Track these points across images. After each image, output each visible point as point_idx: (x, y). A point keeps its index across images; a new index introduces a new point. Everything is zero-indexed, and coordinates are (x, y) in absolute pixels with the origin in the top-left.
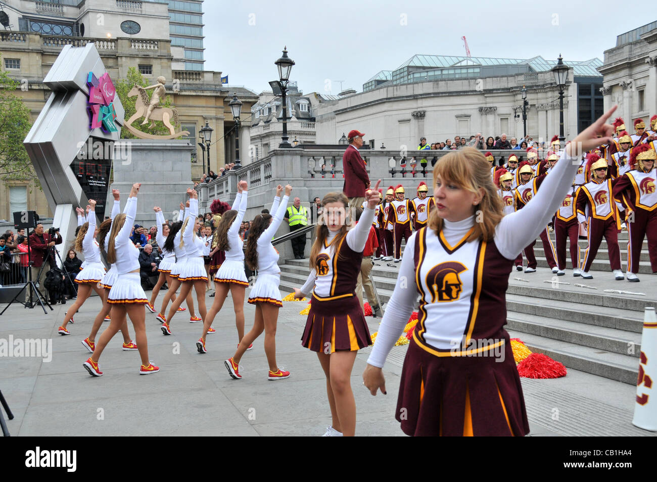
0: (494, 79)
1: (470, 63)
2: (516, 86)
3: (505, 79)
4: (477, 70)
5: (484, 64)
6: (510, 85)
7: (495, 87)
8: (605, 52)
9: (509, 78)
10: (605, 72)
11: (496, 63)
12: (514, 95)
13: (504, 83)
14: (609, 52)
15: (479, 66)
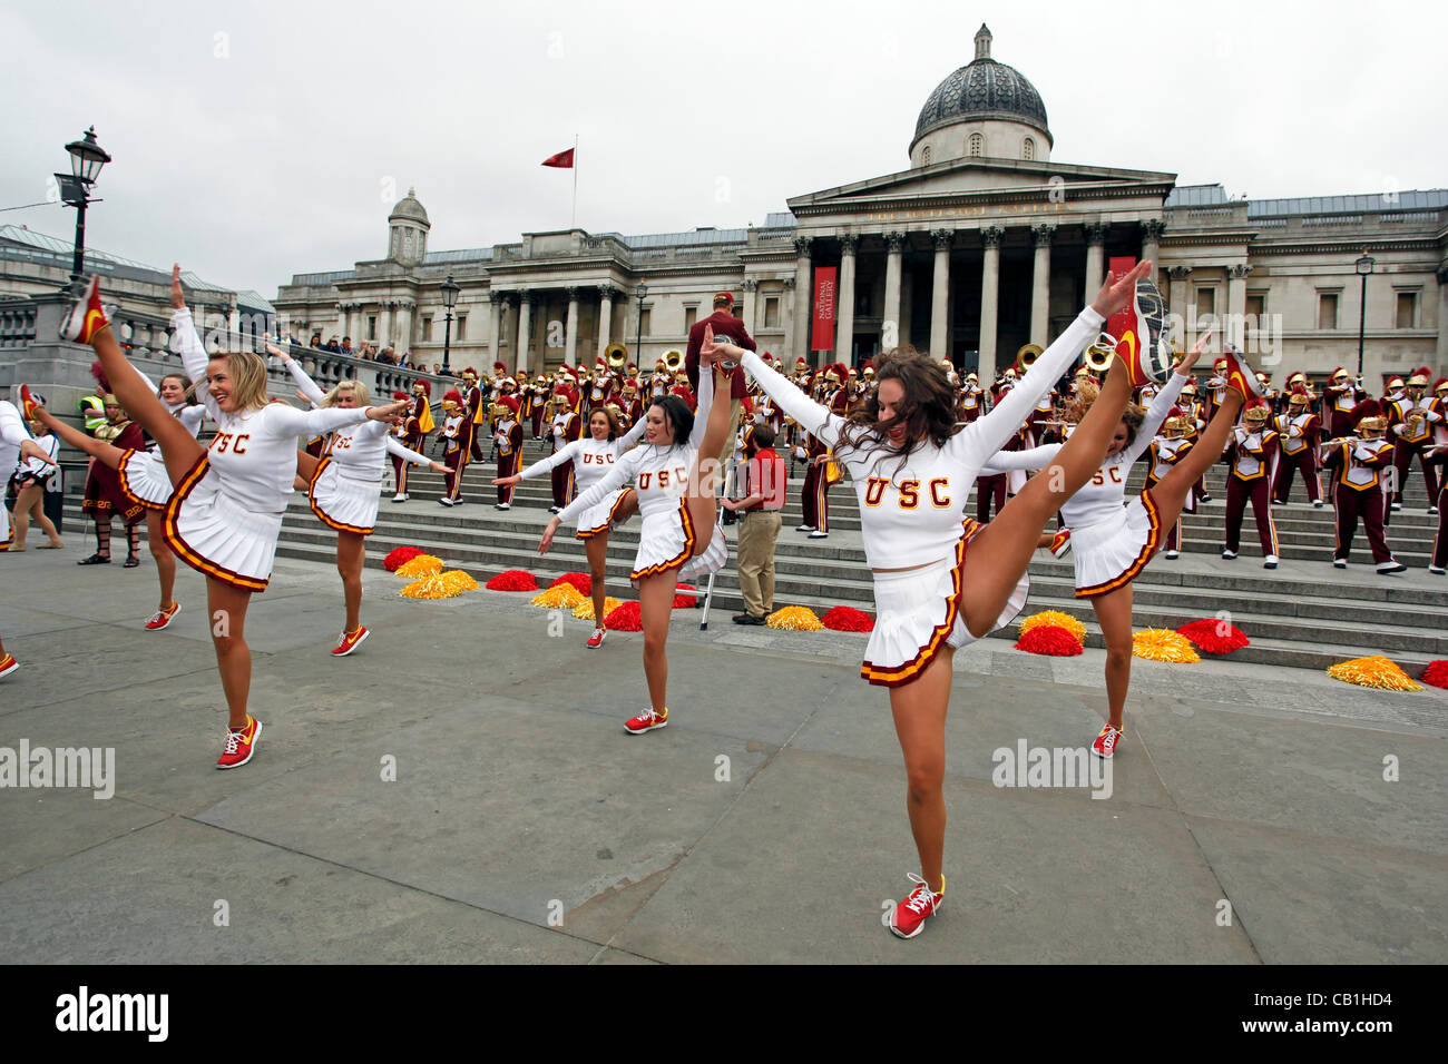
0: (135, 283)
1: (98, 256)
2: (163, 296)
3: (150, 286)
4: (111, 268)
5: (120, 262)
6: (156, 294)
7: (135, 291)
8: (280, 288)
9: (157, 287)
10: (279, 307)
11: (128, 264)
12: (161, 307)
13: (148, 290)
14: (284, 288)
15: (112, 263)
